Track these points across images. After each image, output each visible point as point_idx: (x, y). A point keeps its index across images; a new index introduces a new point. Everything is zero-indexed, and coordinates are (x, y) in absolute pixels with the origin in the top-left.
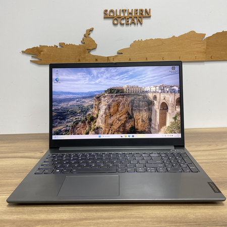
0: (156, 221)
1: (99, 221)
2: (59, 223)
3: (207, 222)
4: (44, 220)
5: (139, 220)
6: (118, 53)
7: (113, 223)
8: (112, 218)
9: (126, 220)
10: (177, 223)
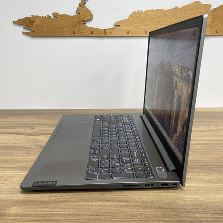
0: (141, 206)
1: (80, 204)
2: (37, 205)
3: (197, 209)
4: (22, 201)
5: (123, 204)
6: (116, 25)
7: (95, 206)
8: (95, 201)
9: (108, 204)
10: (164, 208)
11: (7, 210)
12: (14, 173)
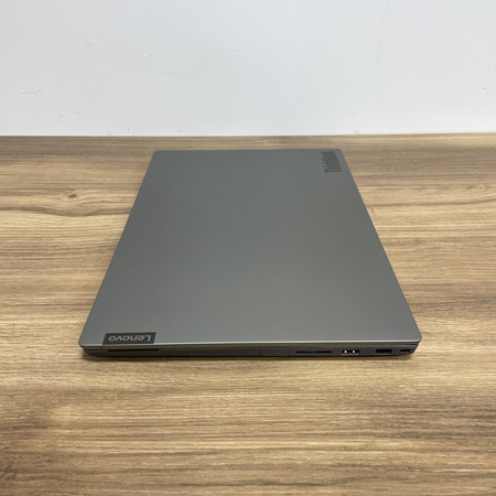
1: (202, 397)
2: (113, 400)
3: (441, 406)
4: (79, 390)
5: (291, 396)
7: (233, 402)
9: (260, 396)
10: (373, 406)
11: (53, 413)
12: (52, 319)
